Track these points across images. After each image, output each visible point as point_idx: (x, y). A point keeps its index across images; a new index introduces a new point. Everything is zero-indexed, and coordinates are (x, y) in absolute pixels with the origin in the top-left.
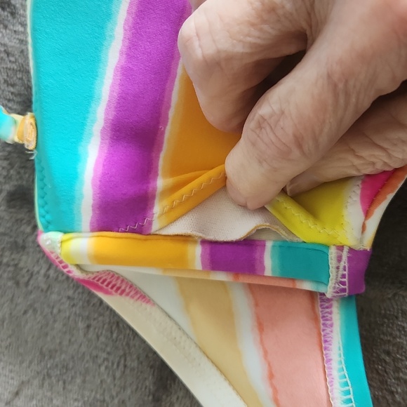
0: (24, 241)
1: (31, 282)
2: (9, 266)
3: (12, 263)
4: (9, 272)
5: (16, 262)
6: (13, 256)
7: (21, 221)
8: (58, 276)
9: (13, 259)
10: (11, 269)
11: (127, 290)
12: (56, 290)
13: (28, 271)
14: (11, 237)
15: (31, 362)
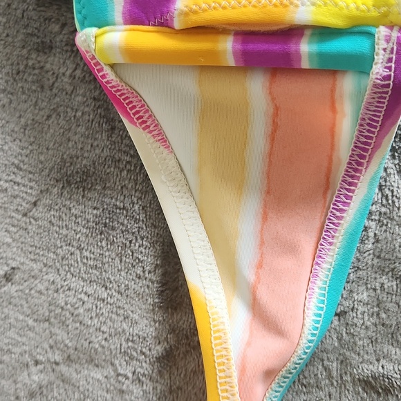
0: (51, 41)
1: (56, 85)
2: (34, 69)
3: (37, 65)
4: (34, 75)
5: (42, 64)
6: (39, 59)
7: (50, 20)
8: (84, 76)
9: (39, 62)
10: (37, 71)
11: (151, 128)
12: (82, 91)
13: (54, 73)
14: (38, 37)
15: (50, 171)
